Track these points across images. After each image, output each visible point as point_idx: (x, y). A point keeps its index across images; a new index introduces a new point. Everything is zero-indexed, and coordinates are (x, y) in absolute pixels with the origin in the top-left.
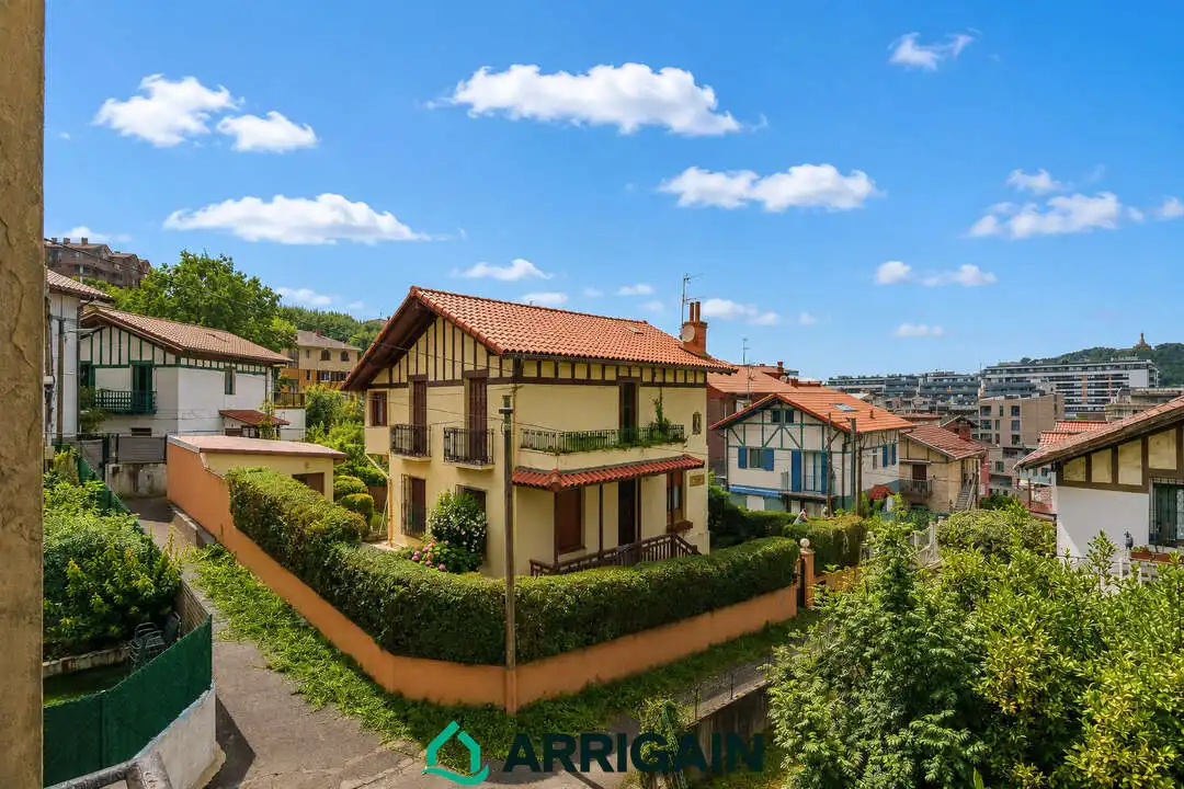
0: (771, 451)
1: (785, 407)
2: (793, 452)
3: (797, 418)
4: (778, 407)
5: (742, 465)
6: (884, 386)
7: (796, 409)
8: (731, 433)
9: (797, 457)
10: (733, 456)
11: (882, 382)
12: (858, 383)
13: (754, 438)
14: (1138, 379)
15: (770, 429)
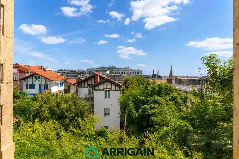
0: (34, 85)
1: (38, 75)
2: (40, 85)
3: (41, 78)
5: (27, 88)
7: (40, 76)
8: (24, 80)
9: (40, 86)
10: (25, 86)
11: (69, 71)
13: (30, 82)
14: (108, 72)
15: (34, 80)
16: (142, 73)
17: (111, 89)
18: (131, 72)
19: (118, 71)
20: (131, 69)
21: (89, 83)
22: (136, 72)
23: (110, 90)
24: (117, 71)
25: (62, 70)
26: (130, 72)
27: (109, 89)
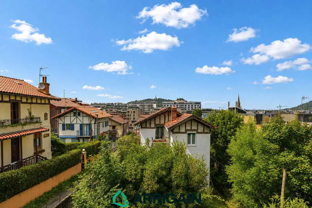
0: (73, 124)
2: (80, 124)
4: (75, 111)
6: (106, 106)
7: (81, 112)
8: (59, 119)
10: (60, 127)
12: (99, 105)
13: (67, 120)
14: (155, 106)
15: (73, 118)
16: (201, 105)
17: (197, 130)
18: (186, 105)
19: (169, 103)
20: (187, 101)
21: (157, 122)
22: (192, 105)
23: (195, 132)
24: (167, 104)
25: (96, 103)
26: (184, 105)
27: (195, 130)
